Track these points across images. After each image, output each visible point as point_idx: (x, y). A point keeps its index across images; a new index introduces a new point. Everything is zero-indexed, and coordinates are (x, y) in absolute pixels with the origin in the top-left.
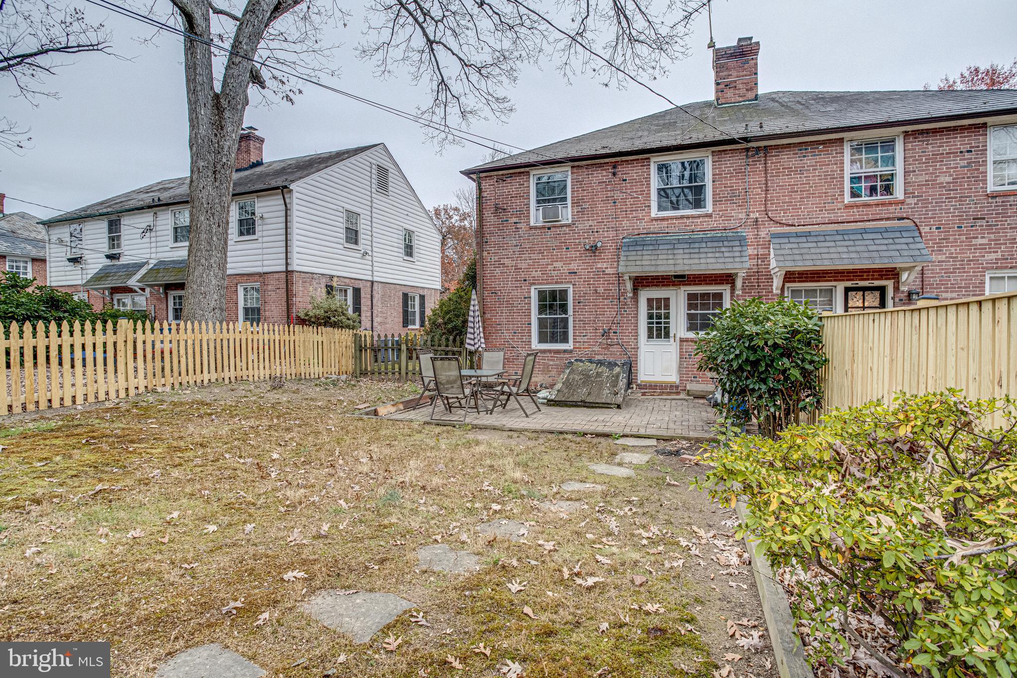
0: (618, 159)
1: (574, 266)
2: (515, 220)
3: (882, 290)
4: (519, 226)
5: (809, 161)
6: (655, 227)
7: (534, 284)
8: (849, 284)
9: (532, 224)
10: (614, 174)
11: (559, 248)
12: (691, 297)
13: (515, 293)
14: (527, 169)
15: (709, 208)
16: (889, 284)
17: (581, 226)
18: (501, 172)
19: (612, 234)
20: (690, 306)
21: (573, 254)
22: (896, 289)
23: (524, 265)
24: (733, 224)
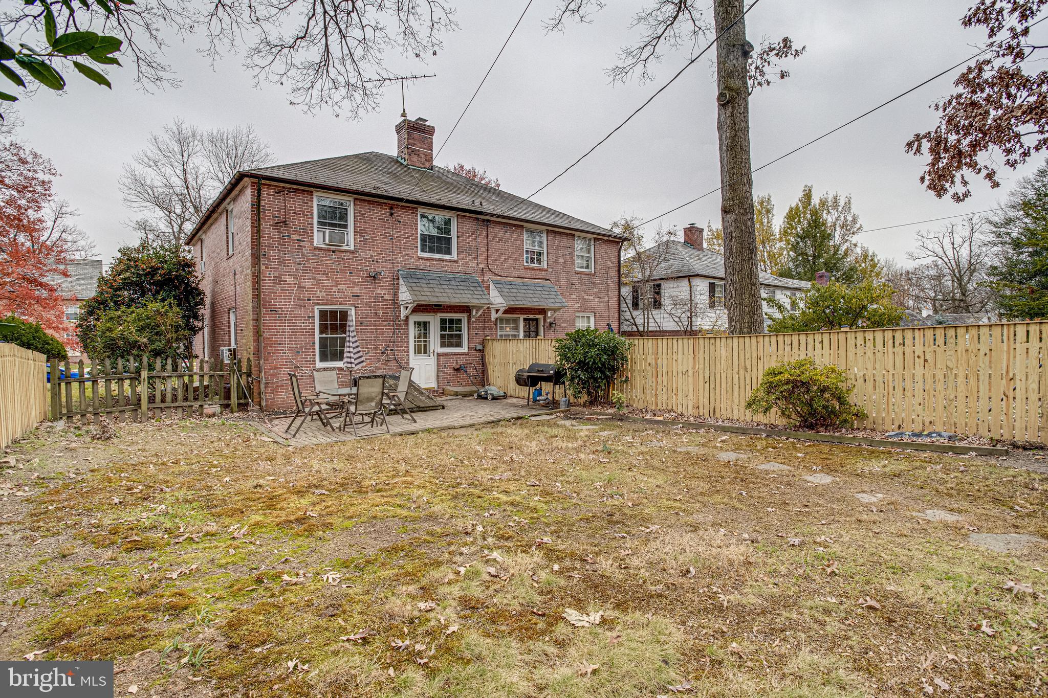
0: (396, 203)
1: (357, 290)
2: (297, 237)
3: (537, 320)
4: (302, 244)
5: (508, 235)
6: (421, 264)
7: (318, 304)
8: (525, 316)
9: (315, 245)
10: (391, 214)
11: (344, 272)
12: (443, 321)
13: (297, 312)
14: (312, 189)
15: (454, 256)
16: (540, 317)
17: (363, 255)
18: (282, 185)
19: (389, 265)
20: (443, 329)
21: (355, 278)
22: (545, 320)
23: (307, 285)
24: (469, 270)
